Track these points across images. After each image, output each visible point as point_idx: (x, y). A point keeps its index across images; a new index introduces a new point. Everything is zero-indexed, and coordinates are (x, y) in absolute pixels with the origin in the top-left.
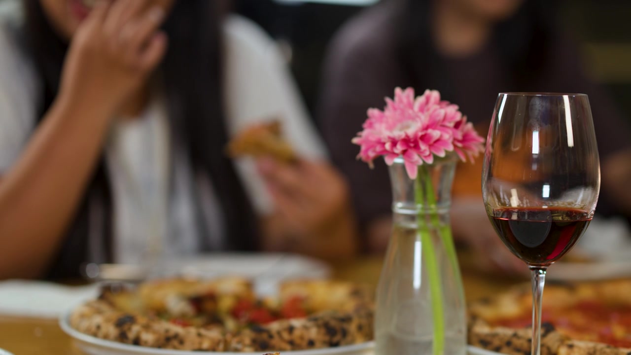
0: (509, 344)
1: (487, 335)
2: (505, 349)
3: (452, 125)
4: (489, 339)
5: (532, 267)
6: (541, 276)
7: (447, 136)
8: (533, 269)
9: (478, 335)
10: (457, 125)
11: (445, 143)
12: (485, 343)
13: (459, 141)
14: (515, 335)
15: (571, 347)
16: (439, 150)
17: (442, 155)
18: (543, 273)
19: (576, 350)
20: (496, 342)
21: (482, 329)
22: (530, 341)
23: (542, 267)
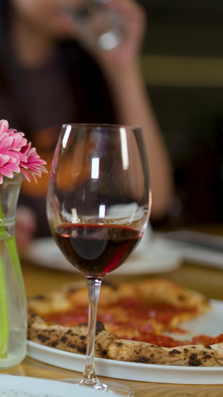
0: (64, 340)
1: (45, 331)
2: (61, 344)
3: (19, 150)
4: (47, 334)
5: (89, 277)
6: (96, 284)
7: (14, 160)
8: (90, 279)
9: (37, 331)
10: (23, 150)
11: (14, 166)
12: (43, 338)
13: (25, 164)
14: (69, 332)
15: (120, 345)
16: (8, 172)
17: (11, 176)
18: (99, 283)
19: (124, 348)
20: (53, 338)
21: (40, 326)
22: (83, 338)
23: (99, 277)
